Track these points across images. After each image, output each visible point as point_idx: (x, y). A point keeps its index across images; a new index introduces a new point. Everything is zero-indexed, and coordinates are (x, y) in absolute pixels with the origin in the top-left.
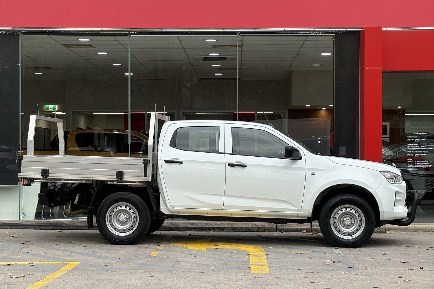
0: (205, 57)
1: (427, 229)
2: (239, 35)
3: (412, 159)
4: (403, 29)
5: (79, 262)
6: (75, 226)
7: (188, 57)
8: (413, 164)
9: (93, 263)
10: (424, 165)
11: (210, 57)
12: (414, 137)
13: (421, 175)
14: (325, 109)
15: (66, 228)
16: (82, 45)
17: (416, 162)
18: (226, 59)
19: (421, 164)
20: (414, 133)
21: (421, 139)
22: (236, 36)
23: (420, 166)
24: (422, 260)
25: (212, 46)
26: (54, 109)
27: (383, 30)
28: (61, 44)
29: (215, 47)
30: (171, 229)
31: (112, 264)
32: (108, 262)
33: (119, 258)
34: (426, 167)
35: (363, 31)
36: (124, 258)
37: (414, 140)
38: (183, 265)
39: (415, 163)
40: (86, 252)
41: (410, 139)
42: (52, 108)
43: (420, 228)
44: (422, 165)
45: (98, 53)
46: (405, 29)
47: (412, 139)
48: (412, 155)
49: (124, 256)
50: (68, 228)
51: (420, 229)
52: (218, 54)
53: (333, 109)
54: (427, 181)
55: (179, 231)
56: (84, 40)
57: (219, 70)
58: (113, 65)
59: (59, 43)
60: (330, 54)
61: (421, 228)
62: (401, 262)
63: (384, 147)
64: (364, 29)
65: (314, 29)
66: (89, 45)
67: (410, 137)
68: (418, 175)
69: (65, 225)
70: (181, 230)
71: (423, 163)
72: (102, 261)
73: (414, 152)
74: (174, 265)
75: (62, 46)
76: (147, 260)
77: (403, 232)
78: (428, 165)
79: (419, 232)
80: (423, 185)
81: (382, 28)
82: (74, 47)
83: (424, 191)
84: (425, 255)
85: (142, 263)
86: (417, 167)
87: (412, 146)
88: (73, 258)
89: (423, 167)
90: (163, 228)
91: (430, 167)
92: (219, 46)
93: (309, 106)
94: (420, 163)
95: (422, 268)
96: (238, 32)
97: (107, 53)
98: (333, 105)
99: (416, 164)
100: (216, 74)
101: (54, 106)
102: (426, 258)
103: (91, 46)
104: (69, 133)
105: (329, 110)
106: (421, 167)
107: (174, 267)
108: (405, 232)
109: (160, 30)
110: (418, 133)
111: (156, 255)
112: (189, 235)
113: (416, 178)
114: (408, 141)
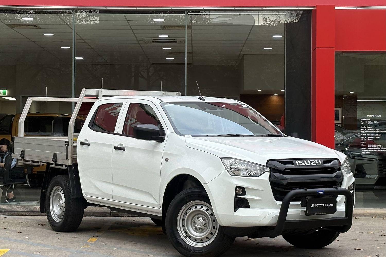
0: (154, 39)
1: (381, 215)
2: (188, 14)
3: (365, 143)
4: (356, 8)
5: (9, 250)
6: (14, 212)
7: (137, 39)
8: (366, 147)
9: (23, 251)
10: (378, 149)
11: (158, 39)
12: (367, 120)
13: (374, 160)
14: (277, 94)
15: (5, 213)
16: (27, 25)
17: (370, 146)
18: (175, 42)
19: (374, 148)
20: (367, 115)
21: (374, 122)
22: (184, 14)
23: (373, 150)
24: (378, 247)
25: (161, 26)
26: (4, 94)
27: (335, 9)
28: (5, 24)
29: (164, 28)
30: (115, 214)
31: (44, 252)
32: (40, 250)
33: (53, 246)
34: (379, 150)
35: (315, 10)
36: (58, 245)
37: (368, 123)
38: (121, 253)
39: (368, 147)
40: (19, 239)
41: (363, 122)
42: (2, 93)
43: (373, 213)
44: (376, 149)
45: (45, 34)
46: (358, 8)
47: (365, 122)
48: (365, 138)
49: (58, 243)
50: (7, 213)
51: (374, 215)
52: (167, 36)
53: (284, 94)
54: (380, 166)
55: (124, 216)
56: (28, 19)
57: (170, 54)
58: (62, 47)
59: (3, 23)
60: (282, 36)
61: (375, 213)
62: (355, 249)
63: (336, 131)
64: (316, 8)
65: (264, 8)
66: (34, 25)
67: (364, 120)
68: (371, 160)
69: (3, 211)
70: (126, 215)
71: (377, 146)
72: (34, 249)
73: (367, 135)
74: (111, 253)
75: (6, 25)
76: (82, 247)
77: (357, 218)
78: (382, 149)
79: (373, 218)
80: (376, 170)
81: (334, 6)
82: (19, 27)
83: (377, 176)
84: (381, 242)
85: (77, 251)
86: (371, 150)
87: (366, 128)
88: (3, 246)
89: (377, 150)
90: (107, 214)
91: (383, 150)
92: (168, 26)
93: (261, 90)
94: (373, 146)
95: (378, 255)
96: (187, 10)
97: (53, 35)
98: (284, 90)
99: (370, 148)
100: (167, 59)
101: (4, 91)
102: (382, 244)
103: (36, 27)
104: (15, 116)
105: (281, 95)
106: (375, 150)
107: (111, 255)
108: (359, 218)
109: (105, 8)
110: (371, 116)
111: (93, 242)
112: (133, 220)
113: (368, 162)
114: (361, 124)
